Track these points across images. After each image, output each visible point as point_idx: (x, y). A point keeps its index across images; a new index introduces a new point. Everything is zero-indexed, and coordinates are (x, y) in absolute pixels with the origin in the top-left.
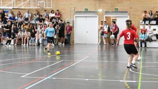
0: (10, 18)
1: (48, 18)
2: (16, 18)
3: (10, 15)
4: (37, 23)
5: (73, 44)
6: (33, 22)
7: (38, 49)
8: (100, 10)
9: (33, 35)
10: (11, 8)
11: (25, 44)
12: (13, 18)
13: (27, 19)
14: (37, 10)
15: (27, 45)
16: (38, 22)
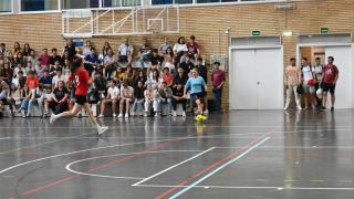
0: (88, 58)
1: (172, 54)
2: (101, 56)
3: (87, 51)
4: (146, 66)
5: (227, 112)
6: (138, 64)
7: (151, 124)
8: (288, 34)
9: (139, 94)
10: (90, 35)
11: (121, 115)
12: (94, 58)
13: (123, 59)
14: (145, 38)
15: (127, 115)
16: (148, 65)
